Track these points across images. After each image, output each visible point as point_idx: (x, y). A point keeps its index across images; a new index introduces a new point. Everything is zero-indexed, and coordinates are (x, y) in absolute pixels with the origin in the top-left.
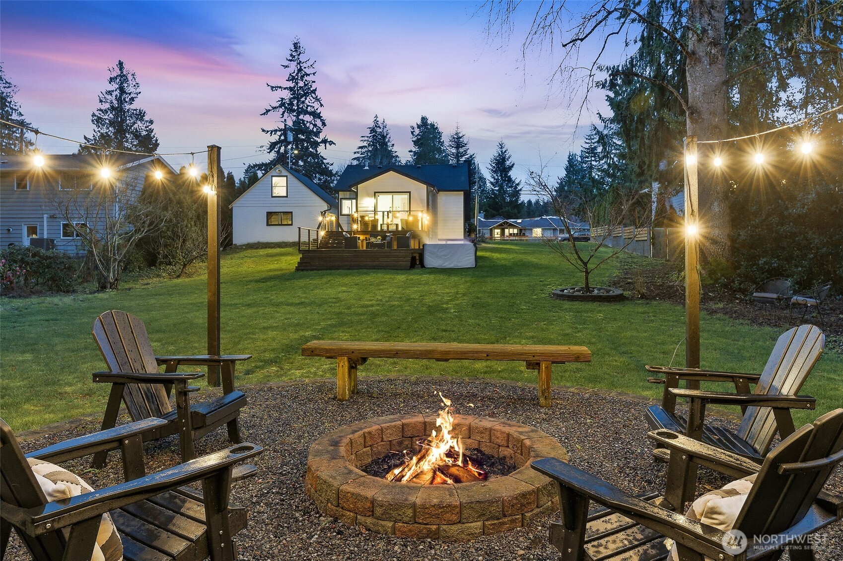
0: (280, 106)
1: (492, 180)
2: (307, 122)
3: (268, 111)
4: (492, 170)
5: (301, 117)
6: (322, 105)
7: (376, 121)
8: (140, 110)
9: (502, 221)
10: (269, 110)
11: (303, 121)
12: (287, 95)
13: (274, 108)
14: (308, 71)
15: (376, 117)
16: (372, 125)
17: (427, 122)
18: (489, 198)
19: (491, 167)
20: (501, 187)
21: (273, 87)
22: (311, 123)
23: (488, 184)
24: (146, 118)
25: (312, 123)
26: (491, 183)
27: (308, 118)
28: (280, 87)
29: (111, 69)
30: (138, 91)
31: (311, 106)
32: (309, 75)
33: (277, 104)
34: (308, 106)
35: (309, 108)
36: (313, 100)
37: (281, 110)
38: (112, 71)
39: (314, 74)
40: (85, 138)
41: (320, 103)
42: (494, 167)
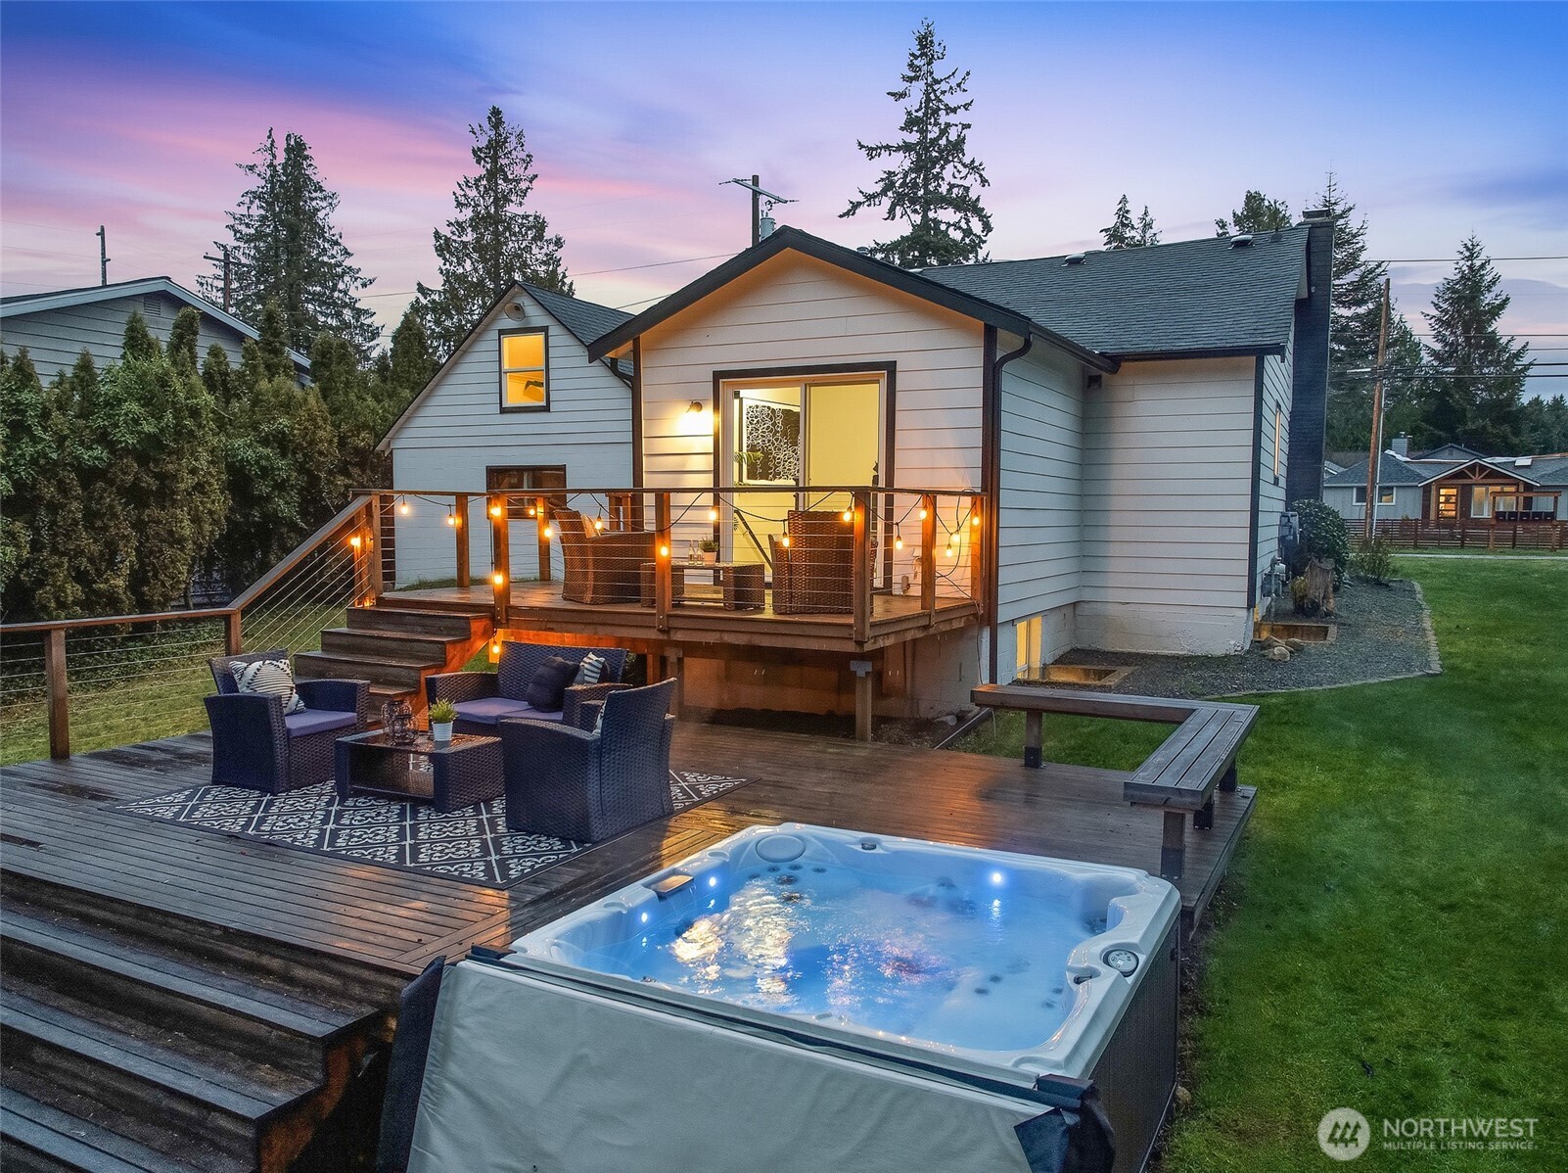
0: (884, 192)
1: (1438, 347)
2: (949, 225)
3: (855, 206)
4: (1439, 320)
5: (931, 214)
6: (984, 182)
7: (1123, 213)
8: (536, 217)
9: (1465, 461)
10: (859, 204)
11: (937, 222)
12: (900, 162)
13: (870, 198)
14: (951, 100)
15: (1124, 200)
16: (1111, 221)
17: (1260, 206)
18: (1427, 396)
19: (1435, 312)
20: (1465, 364)
21: (872, 149)
22: (956, 226)
23: (1426, 358)
24: (548, 234)
25: (960, 228)
26: (1435, 354)
27: (947, 215)
28: (887, 147)
29: (477, 129)
30: (530, 172)
31: (958, 186)
32: (954, 110)
33: (878, 188)
34: (952, 186)
35: (955, 190)
36: (965, 171)
37: (886, 202)
38: (478, 132)
39: (966, 107)
40: (421, 289)
41: (981, 176)
42: (1446, 311)
